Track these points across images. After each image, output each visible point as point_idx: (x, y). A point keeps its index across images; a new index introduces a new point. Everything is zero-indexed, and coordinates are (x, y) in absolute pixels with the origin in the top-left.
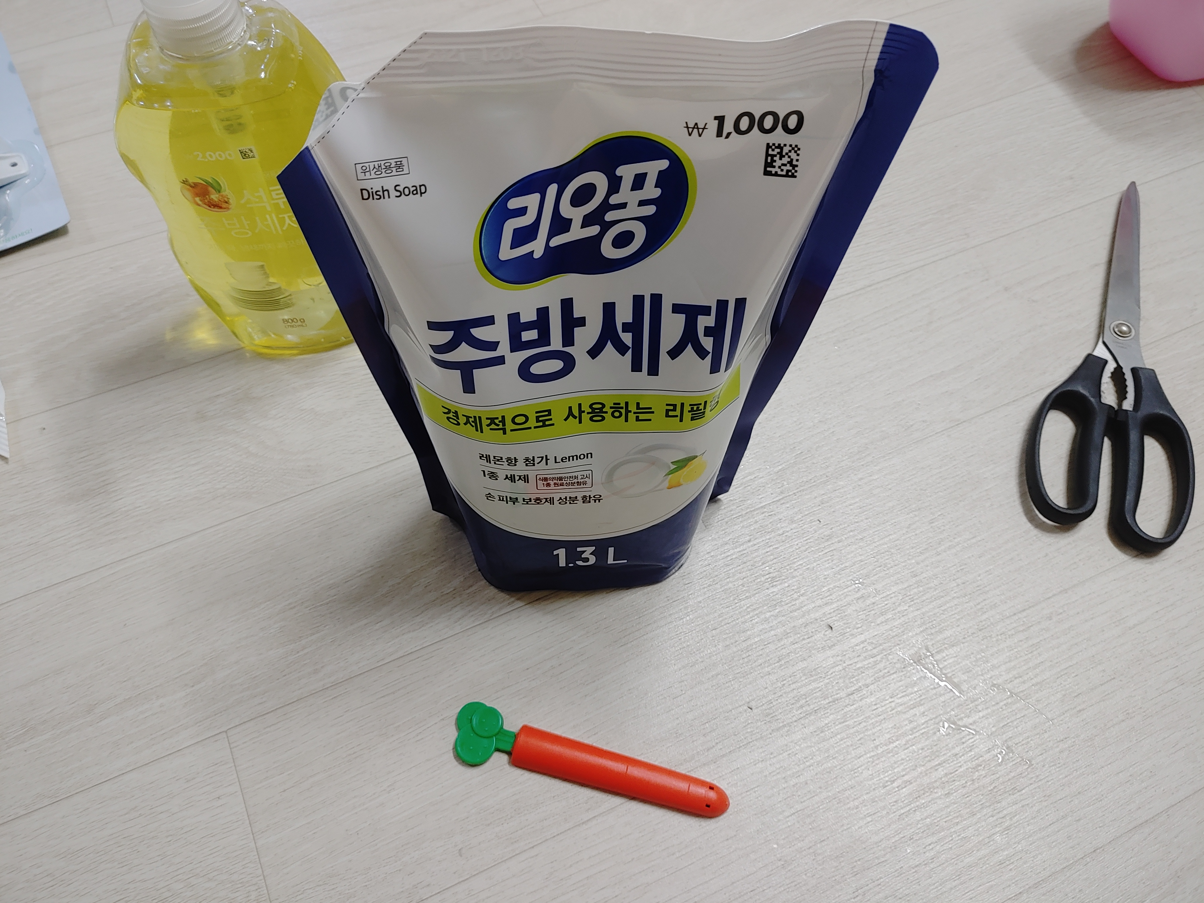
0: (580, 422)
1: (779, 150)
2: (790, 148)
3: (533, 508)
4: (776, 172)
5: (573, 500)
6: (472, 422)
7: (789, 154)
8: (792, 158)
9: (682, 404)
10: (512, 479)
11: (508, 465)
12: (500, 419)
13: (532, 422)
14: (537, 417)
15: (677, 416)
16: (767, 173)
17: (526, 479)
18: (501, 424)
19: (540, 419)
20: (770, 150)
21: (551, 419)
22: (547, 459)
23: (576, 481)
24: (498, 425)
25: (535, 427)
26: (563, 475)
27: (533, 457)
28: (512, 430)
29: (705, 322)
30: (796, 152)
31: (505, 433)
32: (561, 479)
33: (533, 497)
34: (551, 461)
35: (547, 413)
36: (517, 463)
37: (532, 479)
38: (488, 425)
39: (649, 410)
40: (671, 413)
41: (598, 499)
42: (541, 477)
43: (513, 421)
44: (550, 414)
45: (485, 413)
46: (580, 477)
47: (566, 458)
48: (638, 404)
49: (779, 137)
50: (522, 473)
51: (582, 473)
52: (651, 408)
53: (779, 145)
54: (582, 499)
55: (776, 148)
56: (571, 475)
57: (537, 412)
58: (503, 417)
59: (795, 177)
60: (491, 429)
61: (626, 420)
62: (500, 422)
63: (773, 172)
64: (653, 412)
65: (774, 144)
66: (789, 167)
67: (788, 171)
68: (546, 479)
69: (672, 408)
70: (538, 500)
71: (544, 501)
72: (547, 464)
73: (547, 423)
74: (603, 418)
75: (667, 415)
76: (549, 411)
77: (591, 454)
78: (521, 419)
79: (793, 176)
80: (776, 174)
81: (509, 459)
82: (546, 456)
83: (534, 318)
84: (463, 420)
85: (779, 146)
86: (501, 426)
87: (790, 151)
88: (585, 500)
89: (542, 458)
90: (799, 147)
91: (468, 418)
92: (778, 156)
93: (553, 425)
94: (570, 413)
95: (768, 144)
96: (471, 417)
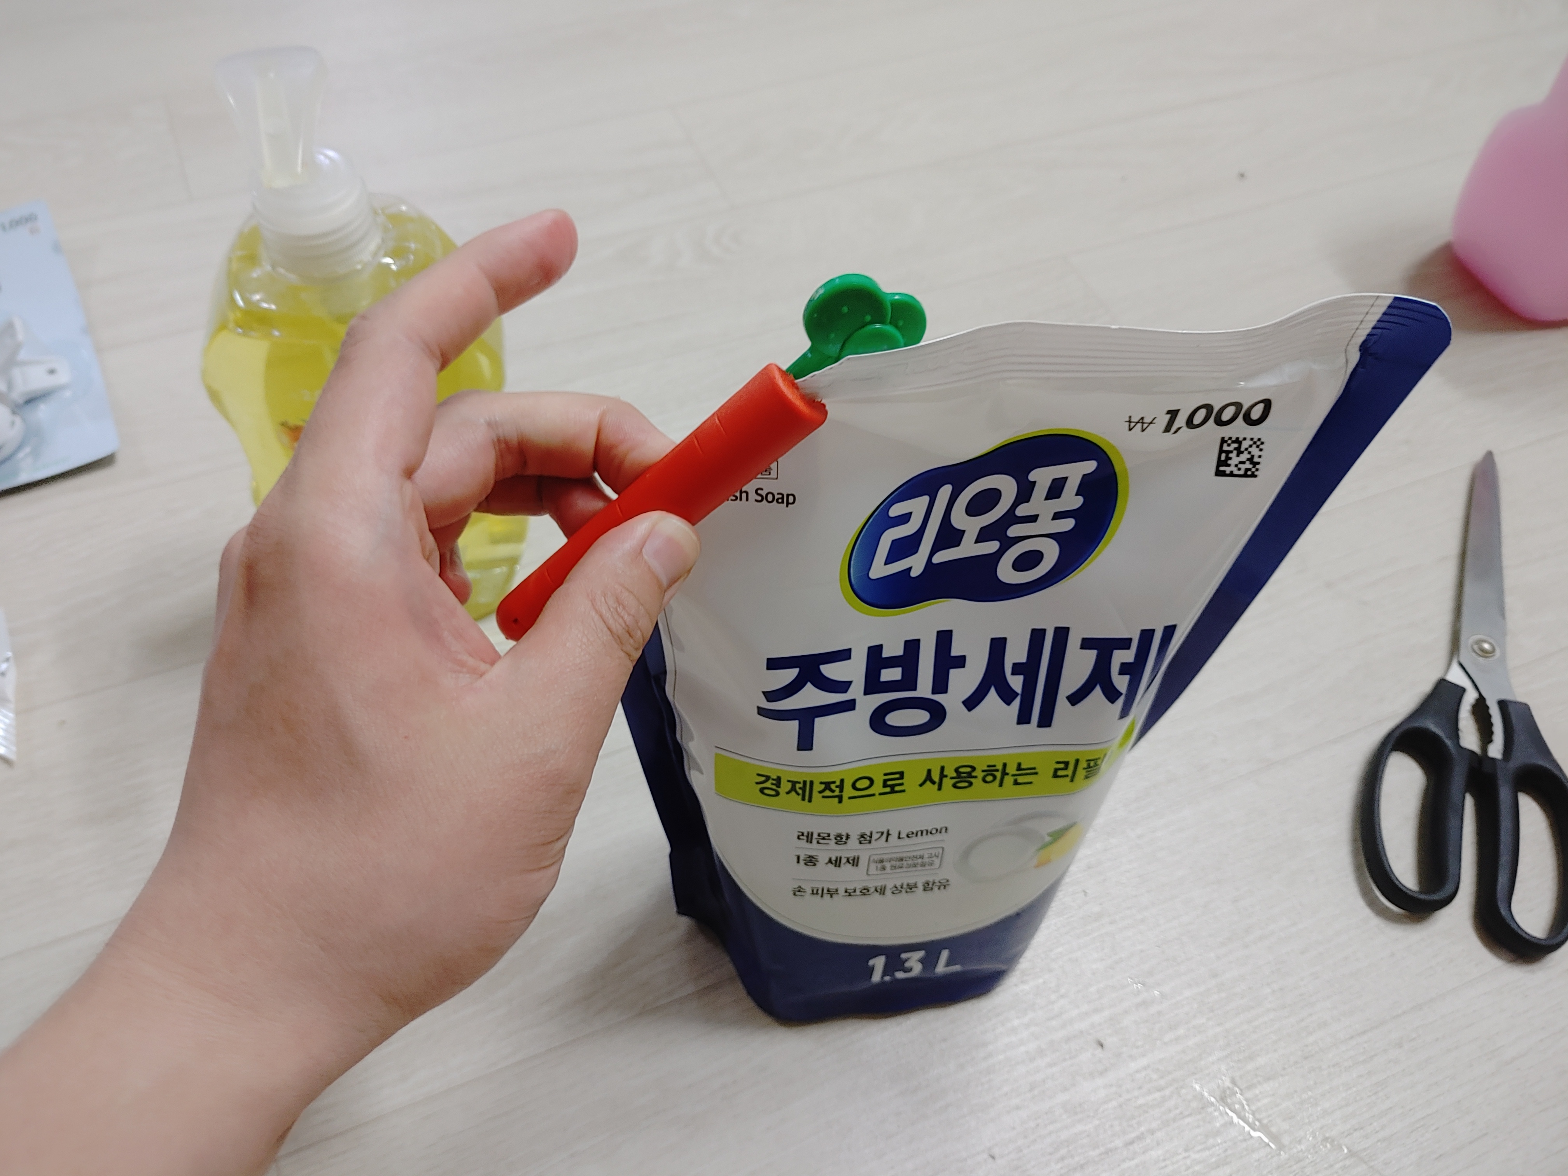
0: (940, 789)
1: (1236, 445)
2: (1251, 443)
3: (858, 901)
4: (1232, 472)
5: (911, 888)
6: (800, 788)
7: (1250, 449)
8: (1252, 453)
9: (1077, 761)
10: (837, 862)
11: (836, 843)
12: (838, 783)
13: (878, 787)
14: (885, 781)
15: (1067, 776)
16: (1219, 473)
17: (854, 862)
18: (837, 790)
19: (889, 783)
20: (1225, 445)
21: (902, 784)
22: (888, 834)
23: (920, 861)
24: (833, 791)
25: (881, 794)
26: (904, 855)
27: (871, 834)
28: (850, 798)
29: (1120, 657)
30: (1258, 446)
31: (840, 801)
32: (902, 860)
33: (859, 886)
34: (893, 838)
35: (897, 776)
36: (849, 841)
37: (863, 862)
38: (820, 792)
39: (1033, 771)
40: (1060, 773)
41: (944, 885)
42: (876, 858)
43: (854, 786)
44: (902, 777)
45: (818, 776)
46: (926, 856)
47: (913, 833)
48: (1019, 764)
49: (1239, 429)
50: (851, 855)
51: (930, 851)
52: (1034, 768)
53: (1238, 438)
54: (924, 886)
55: (1233, 442)
56: (915, 854)
57: (886, 774)
58: (842, 781)
59: (1256, 476)
60: (824, 797)
61: (1001, 785)
62: (837, 787)
63: (1228, 472)
64: (1036, 773)
65: (1230, 438)
66: (1248, 465)
67: (1247, 470)
68: (882, 861)
69: (1062, 766)
70: (865, 892)
71: (872, 890)
72: (887, 840)
73: (897, 788)
74: (971, 784)
75: (1055, 776)
76: (902, 774)
77: (946, 829)
78: (865, 783)
79: (1253, 476)
80: (1232, 474)
81: (839, 836)
82: (888, 831)
83: (900, 652)
84: (785, 786)
85: (1237, 441)
86: (837, 793)
87: (1251, 446)
88: (927, 887)
89: (882, 833)
90: (1262, 440)
91: (794, 783)
92: (1235, 452)
93: (903, 791)
94: (929, 777)
95: (1223, 438)
96: (799, 783)
